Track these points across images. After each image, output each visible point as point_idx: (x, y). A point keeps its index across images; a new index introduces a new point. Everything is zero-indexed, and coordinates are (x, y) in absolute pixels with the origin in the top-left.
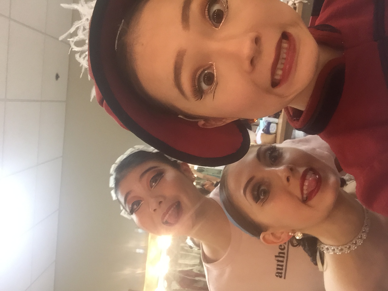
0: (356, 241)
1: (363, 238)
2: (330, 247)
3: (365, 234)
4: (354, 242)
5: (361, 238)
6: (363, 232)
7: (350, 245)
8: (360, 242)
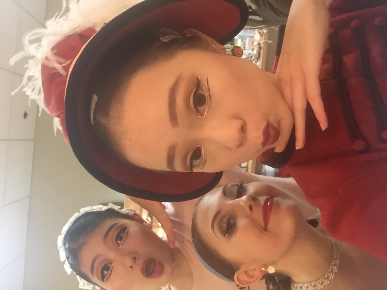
0: (328, 276)
1: (334, 271)
2: (303, 285)
3: (335, 266)
4: (326, 277)
5: (332, 271)
6: (333, 265)
7: (322, 280)
8: (332, 275)
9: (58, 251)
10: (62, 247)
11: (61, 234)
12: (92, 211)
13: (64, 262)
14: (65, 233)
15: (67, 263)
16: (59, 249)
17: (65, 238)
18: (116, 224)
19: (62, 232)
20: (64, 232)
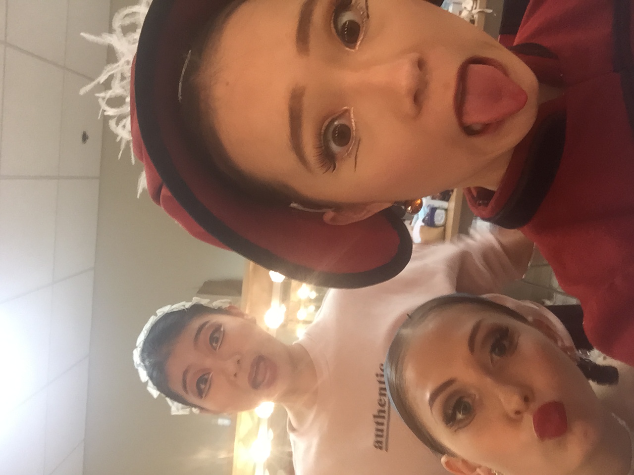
9: (136, 371)
10: (140, 364)
11: (136, 347)
12: (172, 311)
13: (147, 382)
14: (141, 345)
15: (150, 383)
16: (136, 367)
17: (143, 351)
18: (207, 322)
19: (137, 344)
20: (140, 343)
